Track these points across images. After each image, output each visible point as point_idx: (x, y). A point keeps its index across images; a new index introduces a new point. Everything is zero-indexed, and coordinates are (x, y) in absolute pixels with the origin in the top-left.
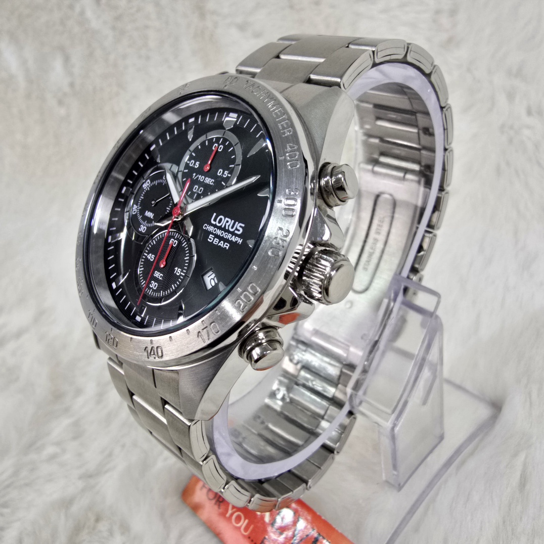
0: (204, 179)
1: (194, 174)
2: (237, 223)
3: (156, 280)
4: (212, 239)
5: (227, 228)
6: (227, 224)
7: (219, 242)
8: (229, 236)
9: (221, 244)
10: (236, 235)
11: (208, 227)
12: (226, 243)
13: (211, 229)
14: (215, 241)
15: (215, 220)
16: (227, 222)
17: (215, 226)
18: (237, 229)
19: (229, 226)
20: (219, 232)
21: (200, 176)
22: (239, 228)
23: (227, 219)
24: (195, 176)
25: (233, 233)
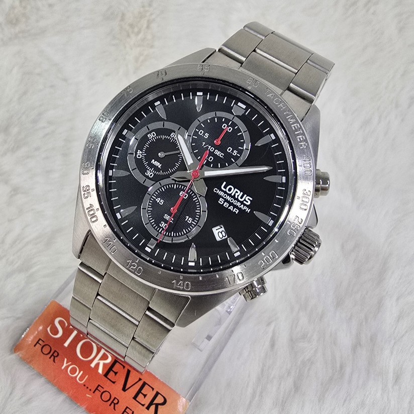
0: (214, 151)
1: (204, 143)
2: (245, 195)
3: (166, 222)
4: (223, 202)
5: (236, 197)
6: (237, 194)
7: (229, 206)
8: (239, 204)
9: (231, 208)
10: (245, 205)
11: (218, 191)
12: (235, 209)
13: (222, 194)
14: (225, 204)
15: (225, 187)
16: (237, 192)
17: (225, 192)
18: (245, 200)
19: (238, 196)
20: (229, 198)
21: (210, 147)
22: (247, 199)
23: (236, 190)
24: (205, 145)
25: (242, 203)
